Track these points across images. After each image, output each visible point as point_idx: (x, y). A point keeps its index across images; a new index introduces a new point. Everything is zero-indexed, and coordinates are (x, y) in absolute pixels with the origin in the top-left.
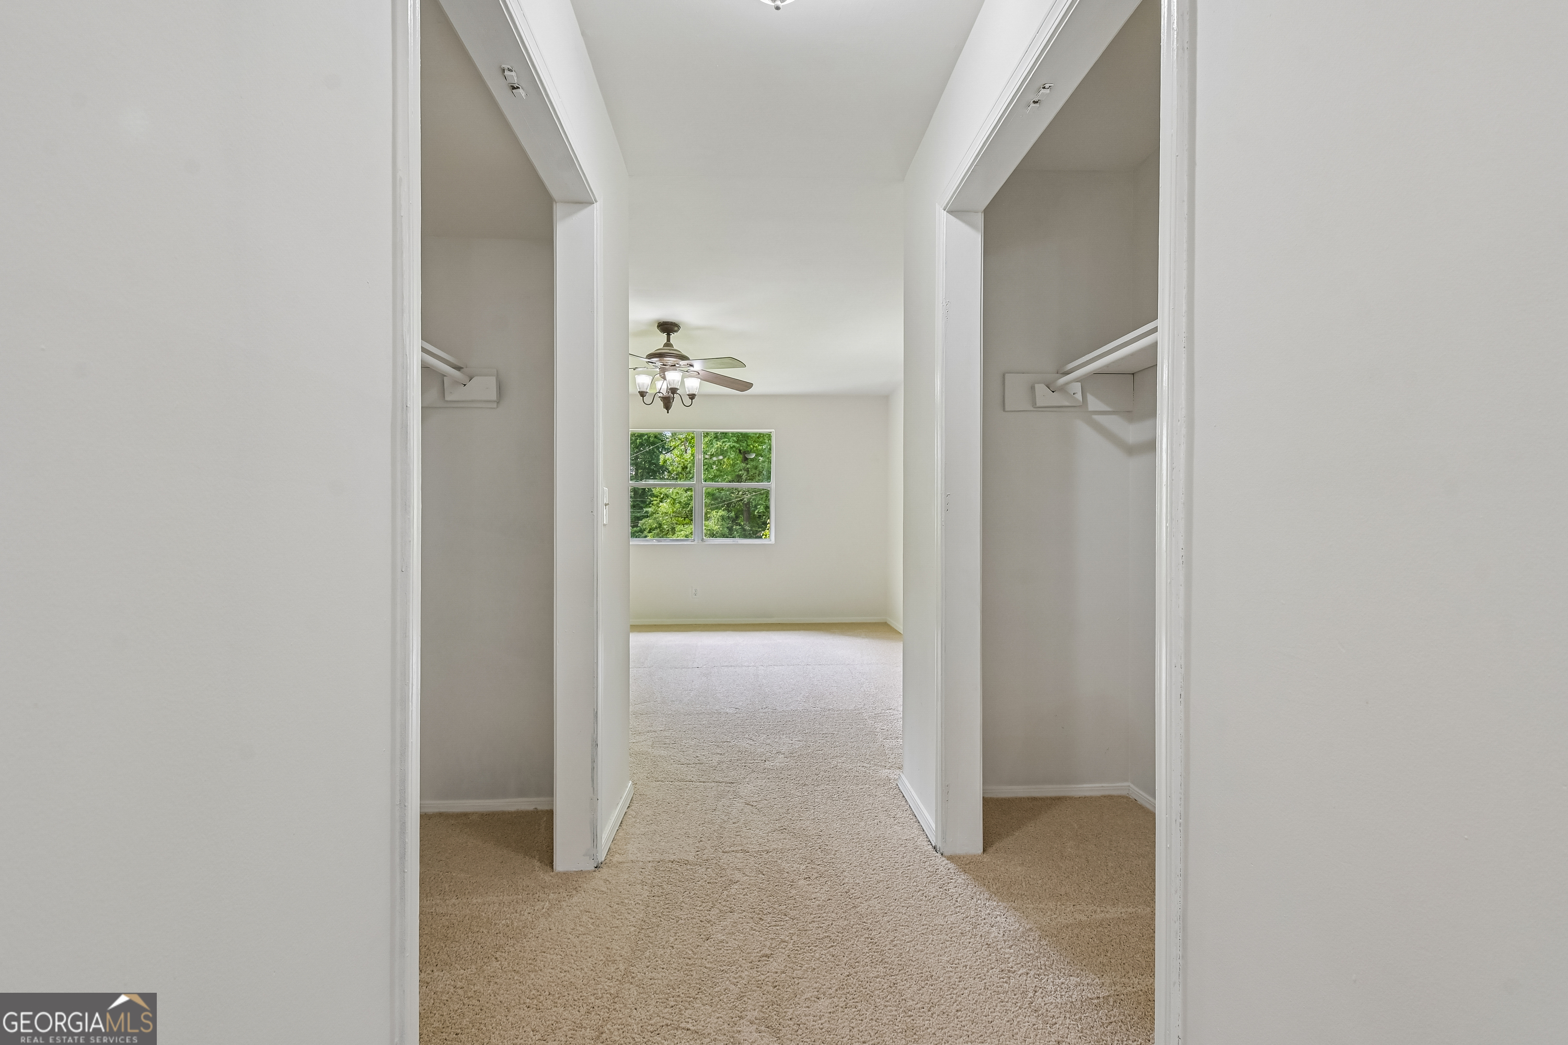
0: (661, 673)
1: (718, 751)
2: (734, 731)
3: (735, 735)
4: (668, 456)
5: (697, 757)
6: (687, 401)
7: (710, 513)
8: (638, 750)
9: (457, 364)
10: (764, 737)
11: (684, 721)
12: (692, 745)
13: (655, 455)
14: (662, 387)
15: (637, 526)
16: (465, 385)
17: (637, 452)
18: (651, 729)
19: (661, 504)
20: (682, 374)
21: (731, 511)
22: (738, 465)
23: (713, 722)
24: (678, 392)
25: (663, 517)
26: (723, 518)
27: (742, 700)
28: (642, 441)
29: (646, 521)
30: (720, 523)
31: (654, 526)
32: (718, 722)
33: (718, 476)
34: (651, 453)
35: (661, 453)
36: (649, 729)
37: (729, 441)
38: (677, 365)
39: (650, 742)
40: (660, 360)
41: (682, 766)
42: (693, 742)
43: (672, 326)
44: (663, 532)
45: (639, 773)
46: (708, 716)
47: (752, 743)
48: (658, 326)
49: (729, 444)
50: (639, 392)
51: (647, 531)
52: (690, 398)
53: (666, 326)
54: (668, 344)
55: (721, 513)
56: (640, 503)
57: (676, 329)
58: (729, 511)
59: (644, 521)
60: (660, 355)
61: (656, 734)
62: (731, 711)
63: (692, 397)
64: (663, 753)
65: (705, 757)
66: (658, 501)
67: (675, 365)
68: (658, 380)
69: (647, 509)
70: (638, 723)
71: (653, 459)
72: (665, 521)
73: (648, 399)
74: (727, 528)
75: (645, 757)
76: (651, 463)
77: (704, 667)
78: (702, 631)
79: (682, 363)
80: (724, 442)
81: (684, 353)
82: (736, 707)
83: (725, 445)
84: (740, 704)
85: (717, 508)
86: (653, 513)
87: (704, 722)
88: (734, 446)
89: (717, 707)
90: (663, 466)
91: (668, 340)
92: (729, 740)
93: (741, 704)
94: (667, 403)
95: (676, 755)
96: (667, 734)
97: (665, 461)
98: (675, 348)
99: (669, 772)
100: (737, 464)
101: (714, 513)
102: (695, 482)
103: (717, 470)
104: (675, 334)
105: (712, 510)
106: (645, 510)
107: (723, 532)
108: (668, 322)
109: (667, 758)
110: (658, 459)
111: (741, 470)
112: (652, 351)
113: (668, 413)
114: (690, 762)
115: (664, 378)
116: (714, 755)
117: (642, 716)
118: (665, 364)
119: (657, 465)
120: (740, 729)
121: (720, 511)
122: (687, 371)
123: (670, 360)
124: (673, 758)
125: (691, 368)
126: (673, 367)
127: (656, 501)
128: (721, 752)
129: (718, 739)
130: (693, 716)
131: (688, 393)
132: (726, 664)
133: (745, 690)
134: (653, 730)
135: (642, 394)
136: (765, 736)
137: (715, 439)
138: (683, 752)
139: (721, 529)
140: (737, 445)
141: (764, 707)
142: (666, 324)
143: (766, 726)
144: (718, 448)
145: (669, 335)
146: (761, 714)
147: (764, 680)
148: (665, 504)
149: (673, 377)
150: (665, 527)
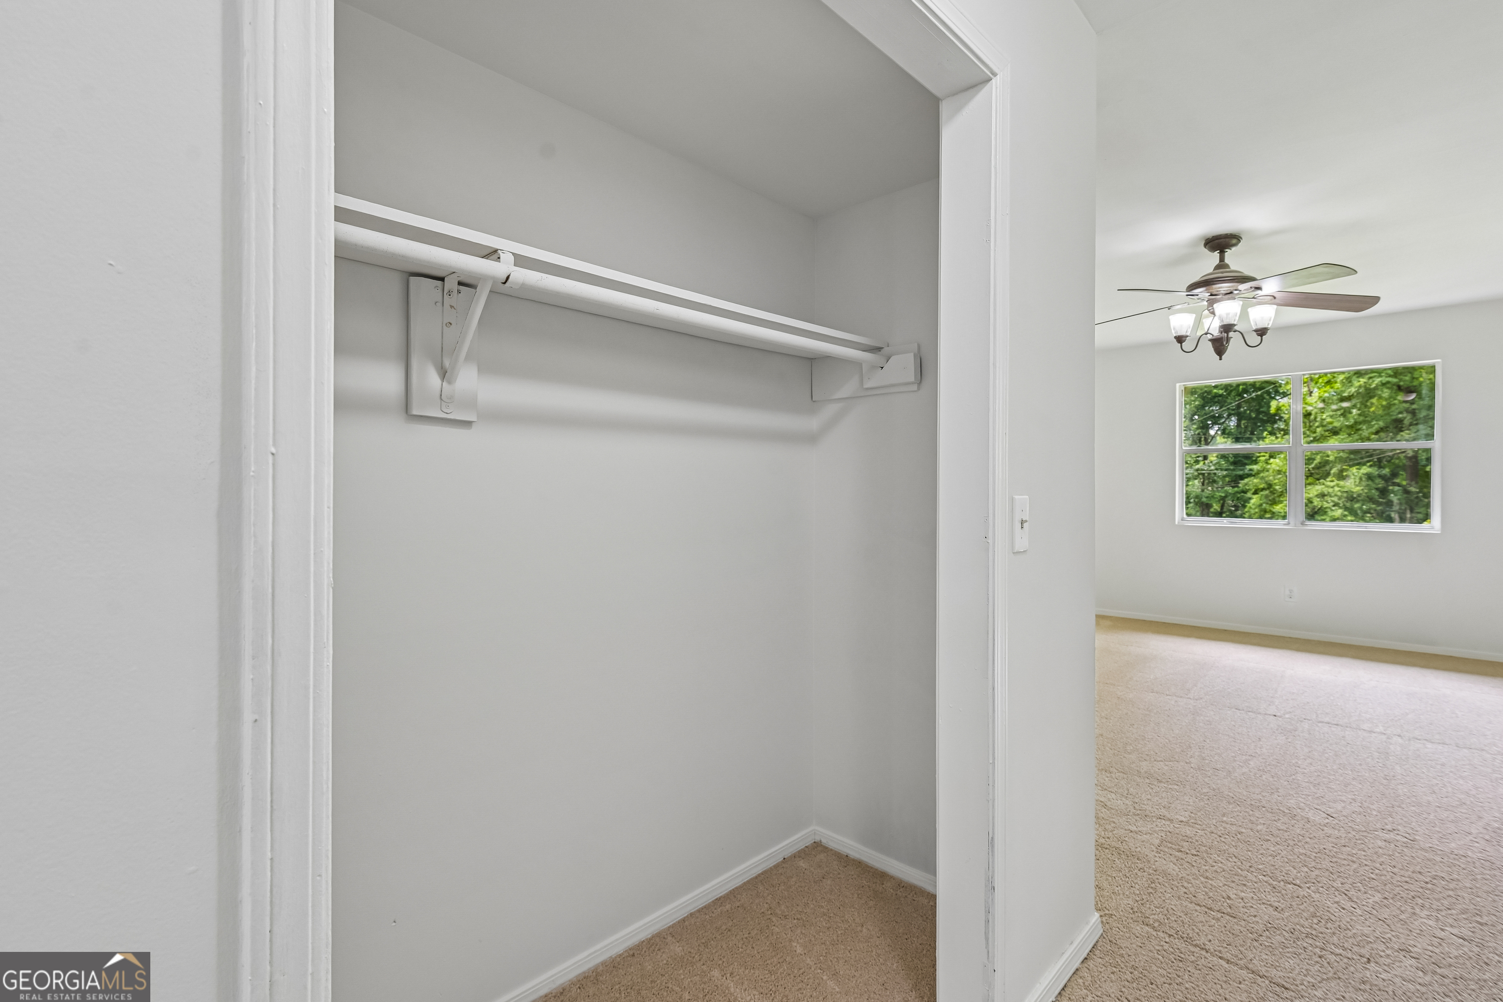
0: (1212, 713)
1: (1273, 900)
2: (1313, 864)
3: (1313, 874)
4: (1284, 401)
5: (1229, 898)
6: (1254, 339)
7: (1347, 470)
8: (1133, 849)
9: (868, 343)
10: (1376, 899)
11: (1224, 815)
12: (1225, 868)
13: (1265, 402)
14: (1213, 326)
15: (1238, 487)
16: (882, 368)
17: (1239, 400)
18: (1166, 814)
19: (1272, 460)
20: (1241, 303)
21: (1384, 468)
22: (1397, 407)
23: (1275, 832)
24: (1236, 328)
25: (1274, 476)
26: (1369, 477)
27: (1343, 798)
28: (1247, 387)
29: (1250, 481)
30: (1364, 483)
31: (1262, 486)
32: (1286, 834)
33: (1360, 423)
34: (1260, 399)
35: (1274, 398)
36: (1163, 812)
37: (1381, 376)
38: (1236, 292)
39: (1157, 838)
40: (1206, 290)
41: (1198, 908)
42: (1229, 864)
43: (1227, 240)
44: (1274, 494)
45: (1121, 896)
46: (1269, 815)
47: (1348, 905)
48: (1206, 245)
49: (1380, 379)
50: (1175, 337)
51: (1252, 492)
52: (1258, 335)
53: (1217, 241)
54: (1222, 265)
55: (1365, 470)
56: (1243, 459)
57: (1234, 241)
58: (1380, 467)
59: (1246, 480)
60: (1206, 283)
61: (1172, 826)
62: (1318, 818)
63: (1262, 332)
64: (1172, 868)
65: (1243, 904)
66: (1267, 457)
67: (1231, 293)
68: (1207, 317)
69: (1251, 467)
70: (1149, 797)
71: (1261, 407)
72: (1277, 481)
73: (1188, 345)
74: (1377, 489)
75: (1140, 866)
76: (1258, 412)
77: (1287, 716)
78: (1298, 650)
79: (1242, 287)
80: (1371, 378)
81: (1247, 272)
82: (1330, 811)
83: (1373, 381)
84: (1339, 806)
85: (1358, 464)
86: (1259, 472)
87: (1260, 827)
88: (1388, 382)
89: (1292, 802)
90: (1275, 415)
91: (1222, 259)
92: (1298, 882)
93: (1339, 808)
94: (1220, 346)
95: (1193, 881)
96: (1188, 831)
97: (1278, 409)
98: (1233, 268)
99: (1171, 911)
100: (1394, 404)
101: (1354, 470)
102: (1291, 445)
103: (1360, 415)
104: (1234, 249)
105: (1351, 466)
106: (1248, 467)
107: (1369, 494)
108: (1221, 235)
109: (1175, 883)
110: (1269, 407)
111: (1401, 413)
112: (1196, 278)
113: (1221, 359)
114: (1213, 906)
115: (1213, 313)
116: (1263, 906)
117: (1160, 784)
118: (1215, 293)
119: (1267, 413)
120: (1326, 864)
121: (1365, 467)
122: (1254, 298)
123: (1224, 287)
124: (1186, 884)
125: (1259, 292)
126: (1230, 296)
127: (1264, 456)
128: (1276, 904)
129: (1278, 873)
130: (1243, 809)
131: (1254, 328)
132: (1327, 719)
133: (1354, 779)
134: (1169, 816)
135: (1180, 339)
136: (1378, 897)
137: (1356, 376)
138: (1207, 878)
139: (1366, 491)
140: (1394, 380)
141: (1389, 827)
142: (1217, 239)
143: (1385, 872)
144: (1360, 387)
145: (1222, 253)
146: (1380, 843)
147: (1397, 767)
148: (1277, 460)
149: (1228, 310)
150: (1277, 487)
